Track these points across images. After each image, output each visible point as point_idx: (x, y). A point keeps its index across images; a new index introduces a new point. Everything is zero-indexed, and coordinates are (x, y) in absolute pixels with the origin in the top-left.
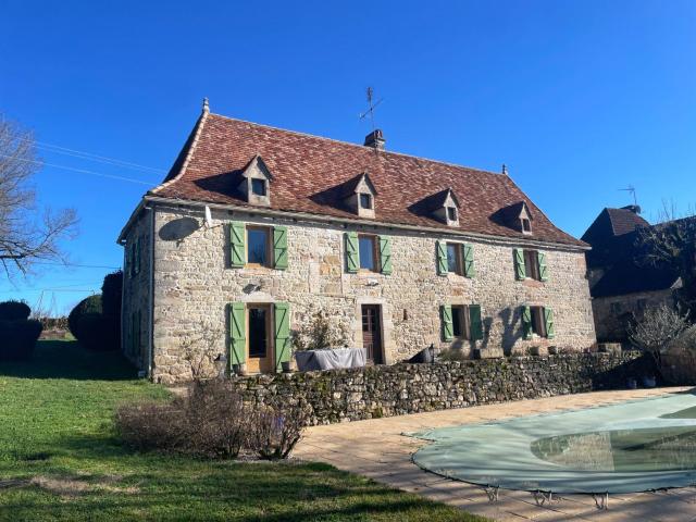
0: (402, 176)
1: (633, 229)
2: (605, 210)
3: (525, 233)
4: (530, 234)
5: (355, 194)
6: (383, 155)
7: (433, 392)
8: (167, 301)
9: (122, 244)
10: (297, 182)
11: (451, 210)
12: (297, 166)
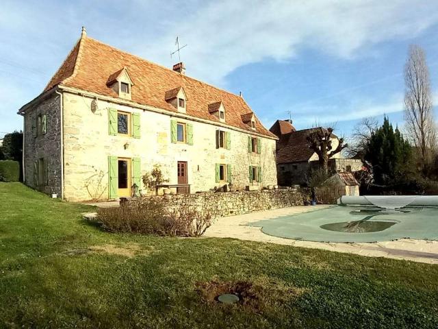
0: (194, 91)
1: (290, 132)
2: (278, 121)
3: (253, 129)
4: (254, 129)
5: (176, 98)
6: (185, 77)
7: (231, 207)
8: (72, 152)
9: (22, 115)
10: (141, 88)
11: (222, 112)
12: (141, 77)
